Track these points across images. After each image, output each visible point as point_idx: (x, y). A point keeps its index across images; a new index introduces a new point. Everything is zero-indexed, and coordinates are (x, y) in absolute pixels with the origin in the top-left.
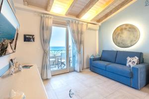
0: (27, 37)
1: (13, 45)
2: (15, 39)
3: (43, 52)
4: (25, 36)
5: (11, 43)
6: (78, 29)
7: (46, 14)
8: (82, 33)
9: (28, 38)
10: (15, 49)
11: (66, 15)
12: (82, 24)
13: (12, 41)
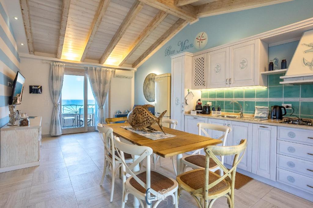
0: (33, 87)
1: (20, 97)
2: (21, 93)
3: (52, 105)
4: (31, 87)
5: (19, 96)
6: (100, 77)
7: (56, 62)
8: (105, 83)
9: (34, 90)
10: (21, 101)
11: (82, 61)
12: (106, 71)
13: (20, 95)
